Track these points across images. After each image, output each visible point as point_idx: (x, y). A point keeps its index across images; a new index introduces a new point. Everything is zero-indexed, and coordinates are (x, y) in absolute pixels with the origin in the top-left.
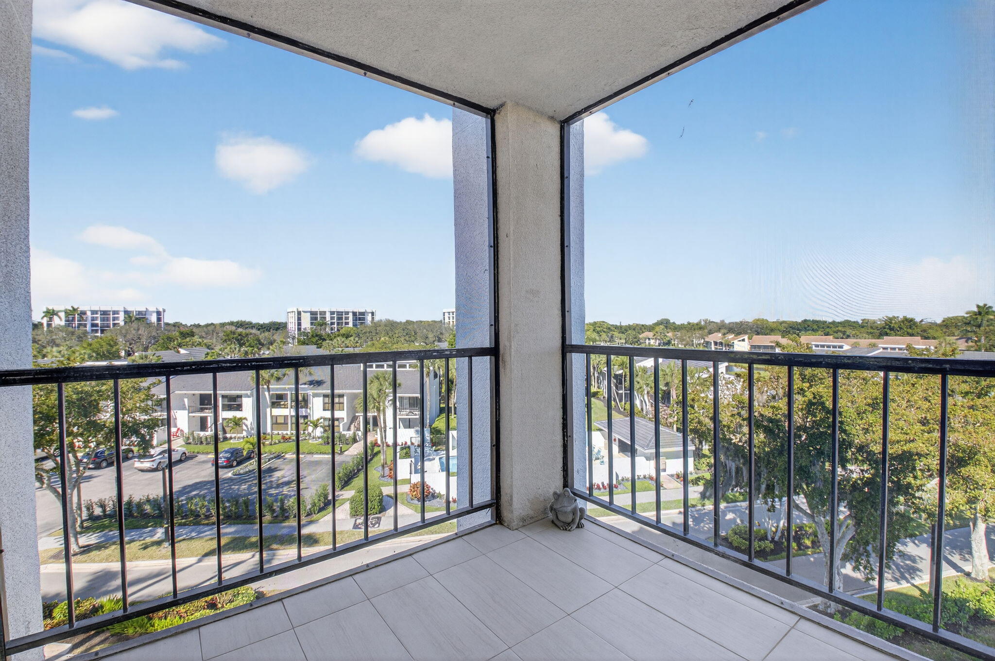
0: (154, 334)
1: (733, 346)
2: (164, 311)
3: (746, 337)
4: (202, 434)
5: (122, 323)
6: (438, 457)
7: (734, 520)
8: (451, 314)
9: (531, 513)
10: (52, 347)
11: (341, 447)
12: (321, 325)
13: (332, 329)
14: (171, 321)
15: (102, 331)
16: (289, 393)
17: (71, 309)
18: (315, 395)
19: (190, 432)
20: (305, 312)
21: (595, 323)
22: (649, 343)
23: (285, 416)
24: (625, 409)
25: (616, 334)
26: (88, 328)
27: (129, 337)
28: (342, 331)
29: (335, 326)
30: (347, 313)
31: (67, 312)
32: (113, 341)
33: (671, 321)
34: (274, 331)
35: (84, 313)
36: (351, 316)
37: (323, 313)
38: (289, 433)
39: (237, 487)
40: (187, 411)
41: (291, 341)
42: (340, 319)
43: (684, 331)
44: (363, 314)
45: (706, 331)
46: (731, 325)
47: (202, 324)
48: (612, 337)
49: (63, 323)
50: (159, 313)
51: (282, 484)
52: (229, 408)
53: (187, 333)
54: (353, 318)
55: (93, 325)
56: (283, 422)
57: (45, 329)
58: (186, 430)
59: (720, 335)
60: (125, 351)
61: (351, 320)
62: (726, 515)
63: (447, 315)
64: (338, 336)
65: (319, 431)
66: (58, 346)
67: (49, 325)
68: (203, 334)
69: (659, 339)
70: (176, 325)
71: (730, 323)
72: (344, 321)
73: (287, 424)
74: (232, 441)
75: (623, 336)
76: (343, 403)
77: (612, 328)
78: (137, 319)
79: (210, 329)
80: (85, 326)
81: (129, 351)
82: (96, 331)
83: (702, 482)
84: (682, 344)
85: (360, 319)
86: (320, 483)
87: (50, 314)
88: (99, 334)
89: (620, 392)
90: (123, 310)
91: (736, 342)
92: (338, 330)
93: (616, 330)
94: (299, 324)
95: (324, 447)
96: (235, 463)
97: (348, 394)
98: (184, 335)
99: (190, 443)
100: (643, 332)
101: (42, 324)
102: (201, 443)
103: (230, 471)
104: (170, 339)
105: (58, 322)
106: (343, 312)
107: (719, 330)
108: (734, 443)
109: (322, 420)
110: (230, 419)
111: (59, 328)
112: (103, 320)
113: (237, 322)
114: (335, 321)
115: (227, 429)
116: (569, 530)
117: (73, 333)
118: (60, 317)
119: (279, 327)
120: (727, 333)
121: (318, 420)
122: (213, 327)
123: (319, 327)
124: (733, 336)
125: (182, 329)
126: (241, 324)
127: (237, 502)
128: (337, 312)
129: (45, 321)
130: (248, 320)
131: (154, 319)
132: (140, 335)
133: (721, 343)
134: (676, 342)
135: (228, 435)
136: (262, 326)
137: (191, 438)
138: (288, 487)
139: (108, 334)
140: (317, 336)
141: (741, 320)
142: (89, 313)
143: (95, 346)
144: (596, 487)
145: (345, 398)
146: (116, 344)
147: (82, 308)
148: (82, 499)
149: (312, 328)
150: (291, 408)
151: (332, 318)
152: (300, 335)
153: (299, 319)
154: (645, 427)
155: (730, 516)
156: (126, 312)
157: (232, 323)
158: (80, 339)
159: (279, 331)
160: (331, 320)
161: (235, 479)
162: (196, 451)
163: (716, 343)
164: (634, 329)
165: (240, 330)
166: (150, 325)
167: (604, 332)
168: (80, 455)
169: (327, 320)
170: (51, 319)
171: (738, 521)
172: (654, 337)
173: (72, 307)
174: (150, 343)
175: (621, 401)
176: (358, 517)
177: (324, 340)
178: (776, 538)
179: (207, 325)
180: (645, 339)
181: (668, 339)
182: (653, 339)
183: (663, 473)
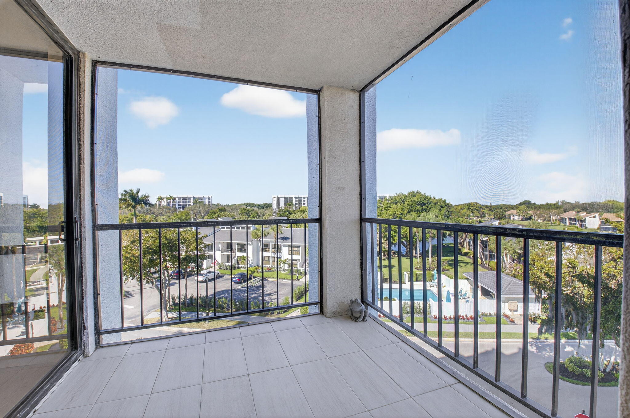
0: (207, 210)
1: (585, 221)
2: (212, 198)
3: (597, 215)
4: (227, 264)
5: (192, 204)
7: (572, 352)
9: (339, 310)
10: (161, 216)
11: (298, 277)
12: (290, 205)
13: (296, 208)
14: (215, 203)
15: (183, 208)
16: (271, 243)
17: (169, 197)
18: (284, 246)
19: (222, 262)
20: (281, 198)
21: (470, 204)
22: (513, 219)
23: (268, 257)
24: (489, 266)
25: (486, 211)
26: (177, 207)
27: (195, 211)
28: (301, 209)
29: (298, 205)
30: (304, 198)
31: (167, 198)
32: (187, 213)
33: (532, 202)
34: (266, 209)
35: (175, 199)
36: (306, 199)
37: (291, 198)
38: (271, 266)
39: (243, 294)
40: (220, 252)
41: (274, 215)
42: (300, 201)
43: (542, 210)
45: (562, 209)
46: (585, 205)
47: (230, 204)
48: (483, 213)
49: (166, 204)
50: (209, 198)
52: (240, 250)
53: (222, 209)
55: (179, 205)
56: (268, 260)
57: (158, 207)
58: (220, 262)
59: (574, 213)
60: (194, 218)
61: (306, 202)
62: (565, 348)
64: (299, 211)
65: (286, 267)
66: (163, 216)
67: (160, 205)
68: (230, 210)
69: (521, 216)
70: (218, 205)
71: (583, 204)
72: (302, 203)
73: (270, 261)
74: (241, 269)
75: (493, 213)
76: (299, 251)
77: (483, 207)
78: (200, 202)
79: (234, 207)
80: (175, 205)
81: (195, 219)
82: (180, 208)
83: (539, 321)
84: (541, 220)
86: (285, 296)
87: (160, 199)
88: (182, 210)
89: (486, 253)
90: (192, 197)
91: (587, 218)
92: (299, 208)
93: (486, 209)
94: (279, 205)
95: (288, 275)
96: (242, 281)
97: (302, 246)
98: (221, 210)
99: (221, 269)
100: (508, 211)
101: (156, 204)
102: (227, 269)
103: (240, 286)
104: (214, 213)
105: (164, 203)
106: (302, 197)
107: (573, 209)
108: (567, 294)
109: (288, 260)
110: (241, 257)
111: (164, 207)
112: (183, 202)
113: (248, 204)
114: (298, 203)
115: (240, 262)
116: (357, 322)
117: (170, 209)
118: (164, 201)
119: (268, 206)
120: (581, 211)
121: (285, 260)
122: (235, 206)
123: (289, 207)
124: (585, 214)
125: (220, 208)
126: (249, 205)
127: (242, 302)
128: (299, 197)
129: (158, 203)
130: (252, 202)
131: (207, 202)
132: (200, 210)
133: (575, 219)
134: (536, 218)
135: (240, 266)
136: (259, 205)
137: (222, 266)
138: (269, 296)
139: (185, 210)
140: (287, 211)
141: (593, 201)
142: (177, 199)
143: (180, 216)
144: (461, 317)
145: (300, 248)
146: (189, 214)
147: (174, 196)
148: (171, 293)
149: (285, 207)
150: (272, 252)
152: (279, 211)
153: (278, 201)
155: (568, 349)
156: (194, 198)
157: (244, 204)
158: (173, 212)
159: (268, 209)
160: (295, 202)
161: (242, 290)
162: (224, 273)
163: (570, 219)
164: (501, 208)
165: (248, 208)
166: (205, 205)
167: (476, 210)
168: (170, 272)
169: (293, 202)
170: (160, 202)
171: (575, 353)
172: (518, 214)
173: (170, 196)
174: (205, 214)
175: (486, 259)
177: (291, 214)
178: (608, 370)
179: (232, 206)
180: (510, 215)
181: (529, 215)
182: (517, 215)
183: (515, 313)
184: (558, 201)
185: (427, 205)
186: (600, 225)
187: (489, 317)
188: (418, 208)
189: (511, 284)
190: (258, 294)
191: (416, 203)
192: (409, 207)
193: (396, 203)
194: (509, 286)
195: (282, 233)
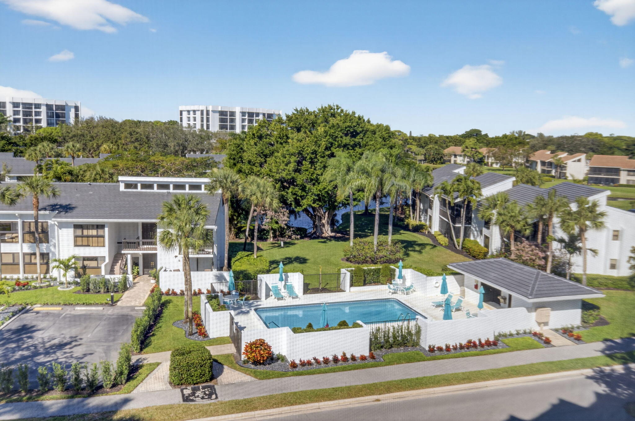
1: (566, 167)
3: (583, 157)
6: (253, 308)
8: (191, 113)
11: (111, 296)
13: (16, 128)
16: (19, 221)
18: (61, 226)
22: (455, 161)
23: (14, 254)
24: (463, 248)
25: (413, 148)
28: (32, 132)
29: (21, 124)
30: (38, 106)
33: (483, 133)
36: (43, 109)
42: (27, 113)
44: (62, 108)
45: (529, 147)
46: (561, 140)
51: (51, 347)
54: (47, 113)
56: (12, 261)
59: (548, 153)
61: (43, 117)
63: (185, 114)
69: (469, 157)
72: (34, 117)
73: (18, 264)
75: (423, 151)
76: (103, 237)
77: (409, 140)
85: (58, 116)
89: (457, 225)
91: (569, 163)
92: (26, 130)
93: (413, 143)
97: (111, 225)
100: (447, 147)
106: (31, 104)
107: (546, 146)
109: (73, 260)
114: (21, 116)
120: (557, 151)
121: (65, 260)
124: (565, 154)
128: (23, 104)
133: (550, 164)
145: (106, 229)
150: (24, 242)
151: (16, 113)
154: (520, 271)
160: (14, 114)
163: (543, 163)
164: (436, 143)
169: (8, 115)
172: (463, 153)
175: (458, 236)
176: (184, 387)
180: (450, 155)
181: (480, 156)
182: (460, 156)
183: (546, 328)
184: (514, 132)
185: (362, 135)
186: (587, 174)
187: (510, 339)
188: (347, 140)
189: (539, 280)
190: (28, 348)
191: (341, 130)
192: (328, 137)
193: (299, 130)
194: (538, 283)
195: (54, 195)
